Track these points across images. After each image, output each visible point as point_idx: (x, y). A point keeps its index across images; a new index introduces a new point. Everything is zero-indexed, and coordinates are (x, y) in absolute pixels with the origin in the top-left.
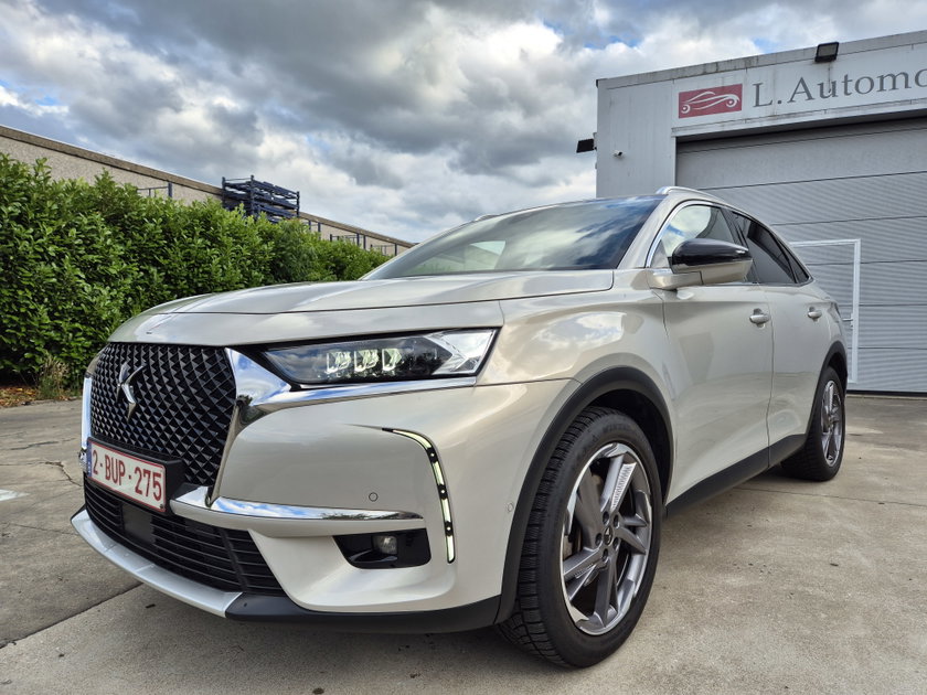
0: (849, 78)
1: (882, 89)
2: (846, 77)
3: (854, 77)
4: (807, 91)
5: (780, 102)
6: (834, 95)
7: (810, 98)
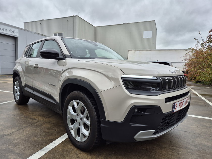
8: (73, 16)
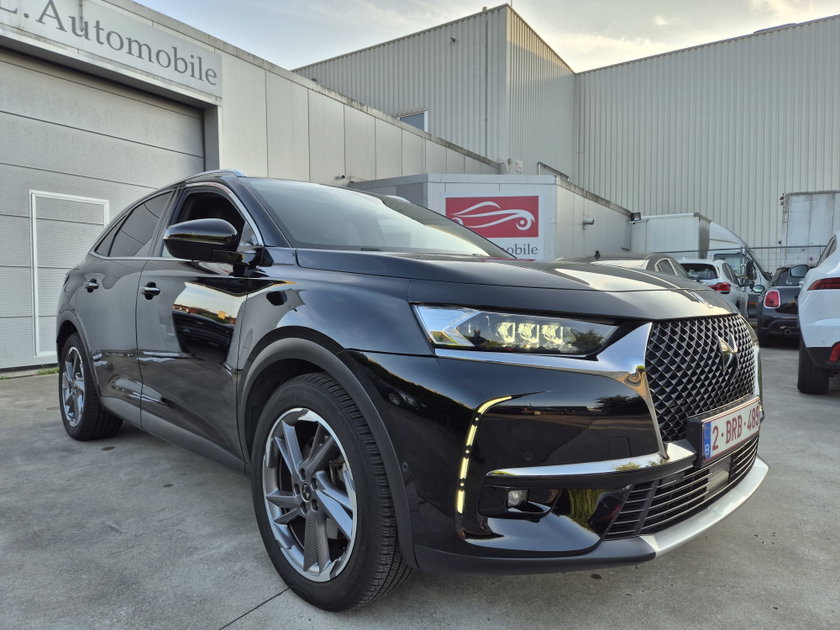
0: (101, 26)
1: (130, 53)
2: (98, 22)
3: (106, 27)
4: (57, 17)
5: (26, 16)
6: (87, 37)
7: (61, 28)
8: (485, 12)
